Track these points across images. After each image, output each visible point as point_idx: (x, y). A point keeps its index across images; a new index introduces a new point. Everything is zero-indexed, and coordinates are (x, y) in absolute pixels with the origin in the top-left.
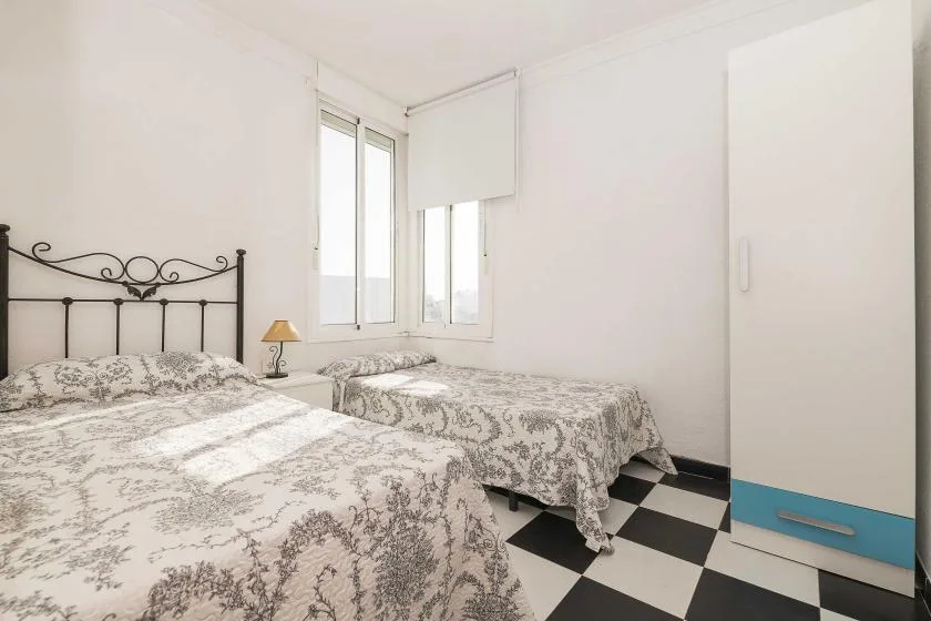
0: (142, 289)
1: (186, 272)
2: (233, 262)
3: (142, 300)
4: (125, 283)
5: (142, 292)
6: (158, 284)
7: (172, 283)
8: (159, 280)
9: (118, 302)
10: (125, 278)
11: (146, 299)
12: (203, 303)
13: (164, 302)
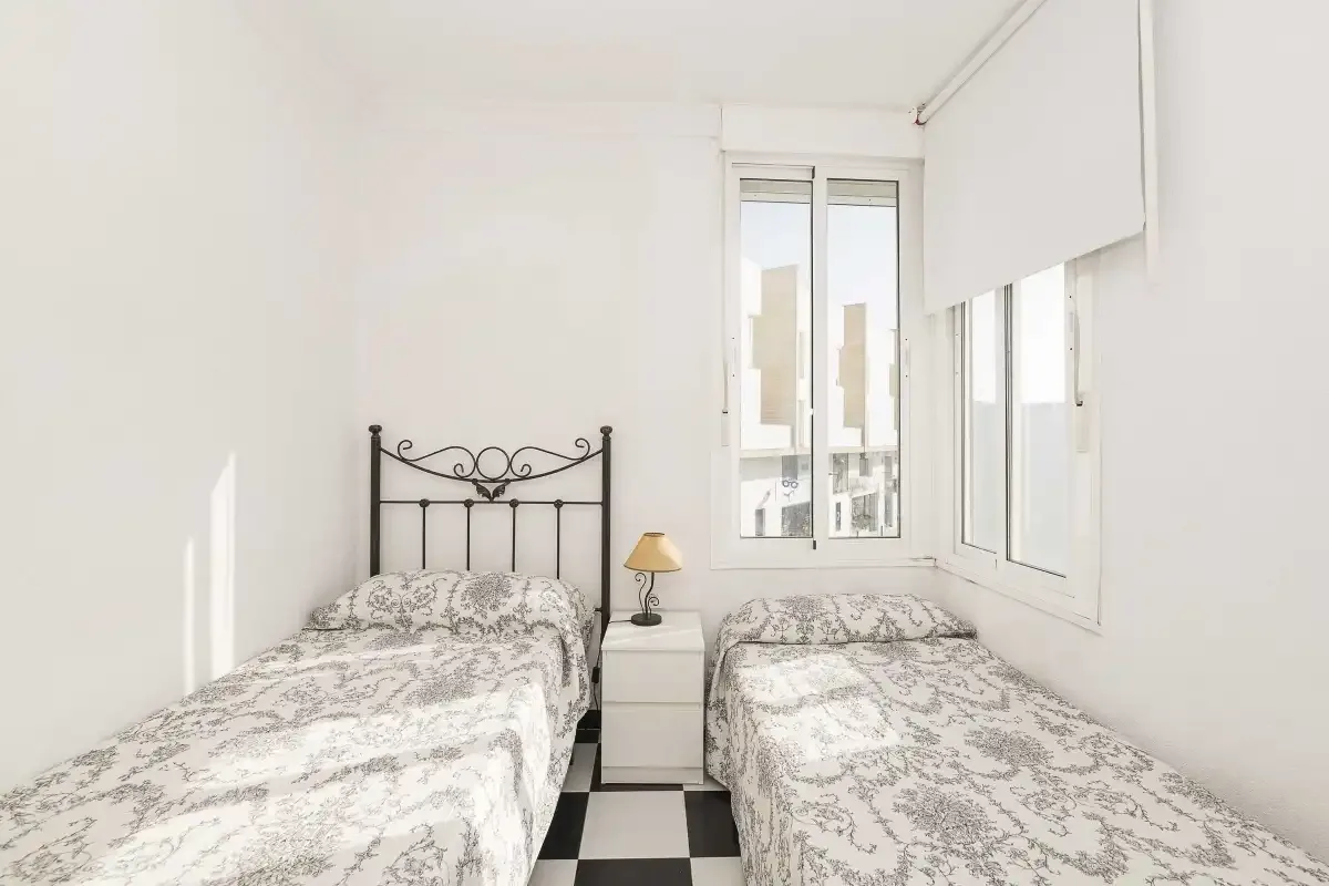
0: (491, 488)
1: (540, 464)
2: (597, 445)
3: (491, 501)
4: (475, 481)
5: (491, 490)
6: (508, 481)
7: (524, 478)
8: (510, 476)
9: (468, 504)
10: (476, 476)
11: (496, 499)
12: (558, 504)
13: (514, 504)
